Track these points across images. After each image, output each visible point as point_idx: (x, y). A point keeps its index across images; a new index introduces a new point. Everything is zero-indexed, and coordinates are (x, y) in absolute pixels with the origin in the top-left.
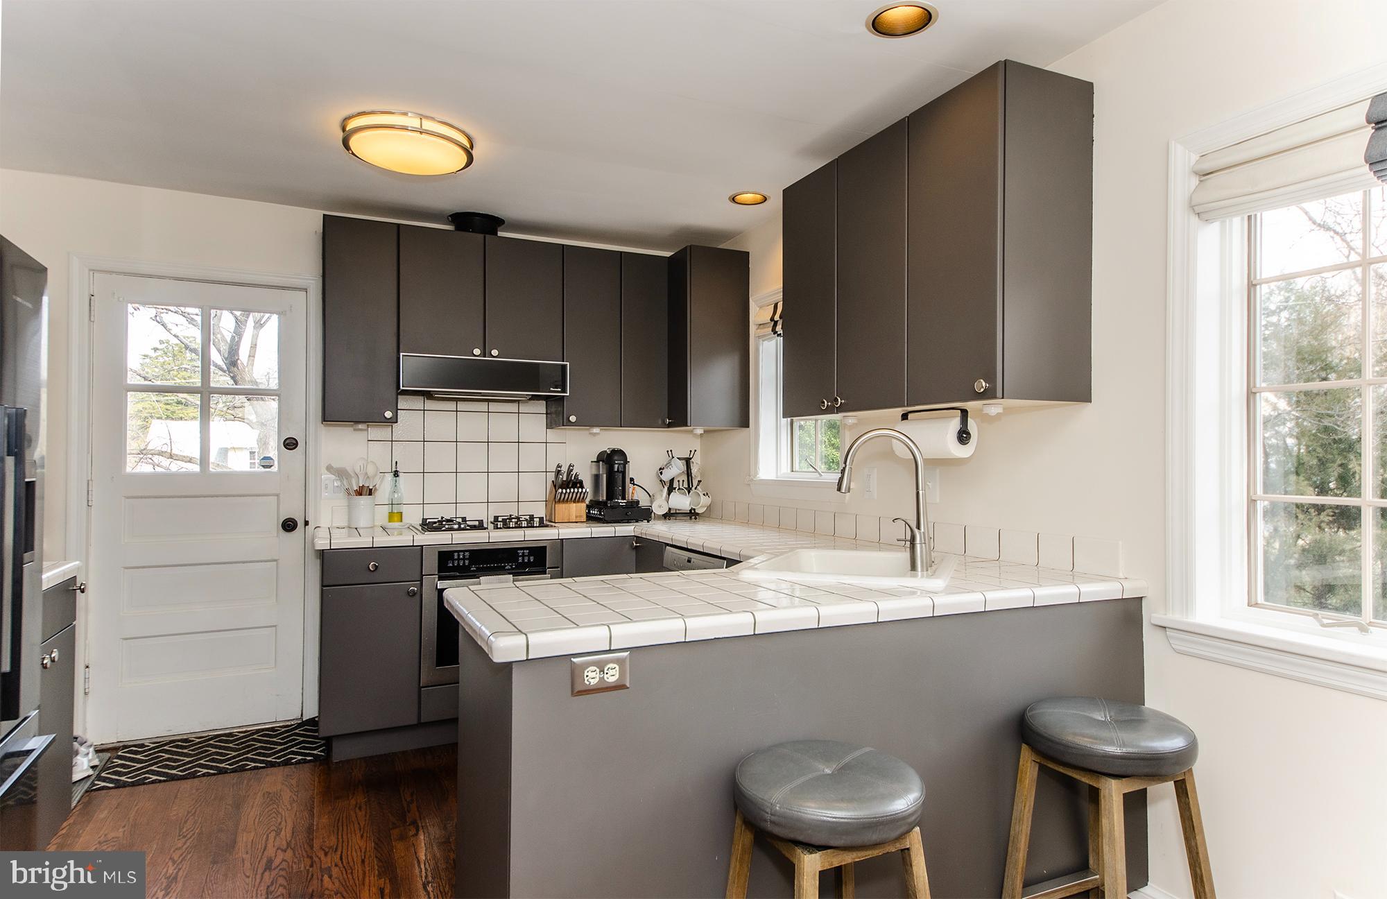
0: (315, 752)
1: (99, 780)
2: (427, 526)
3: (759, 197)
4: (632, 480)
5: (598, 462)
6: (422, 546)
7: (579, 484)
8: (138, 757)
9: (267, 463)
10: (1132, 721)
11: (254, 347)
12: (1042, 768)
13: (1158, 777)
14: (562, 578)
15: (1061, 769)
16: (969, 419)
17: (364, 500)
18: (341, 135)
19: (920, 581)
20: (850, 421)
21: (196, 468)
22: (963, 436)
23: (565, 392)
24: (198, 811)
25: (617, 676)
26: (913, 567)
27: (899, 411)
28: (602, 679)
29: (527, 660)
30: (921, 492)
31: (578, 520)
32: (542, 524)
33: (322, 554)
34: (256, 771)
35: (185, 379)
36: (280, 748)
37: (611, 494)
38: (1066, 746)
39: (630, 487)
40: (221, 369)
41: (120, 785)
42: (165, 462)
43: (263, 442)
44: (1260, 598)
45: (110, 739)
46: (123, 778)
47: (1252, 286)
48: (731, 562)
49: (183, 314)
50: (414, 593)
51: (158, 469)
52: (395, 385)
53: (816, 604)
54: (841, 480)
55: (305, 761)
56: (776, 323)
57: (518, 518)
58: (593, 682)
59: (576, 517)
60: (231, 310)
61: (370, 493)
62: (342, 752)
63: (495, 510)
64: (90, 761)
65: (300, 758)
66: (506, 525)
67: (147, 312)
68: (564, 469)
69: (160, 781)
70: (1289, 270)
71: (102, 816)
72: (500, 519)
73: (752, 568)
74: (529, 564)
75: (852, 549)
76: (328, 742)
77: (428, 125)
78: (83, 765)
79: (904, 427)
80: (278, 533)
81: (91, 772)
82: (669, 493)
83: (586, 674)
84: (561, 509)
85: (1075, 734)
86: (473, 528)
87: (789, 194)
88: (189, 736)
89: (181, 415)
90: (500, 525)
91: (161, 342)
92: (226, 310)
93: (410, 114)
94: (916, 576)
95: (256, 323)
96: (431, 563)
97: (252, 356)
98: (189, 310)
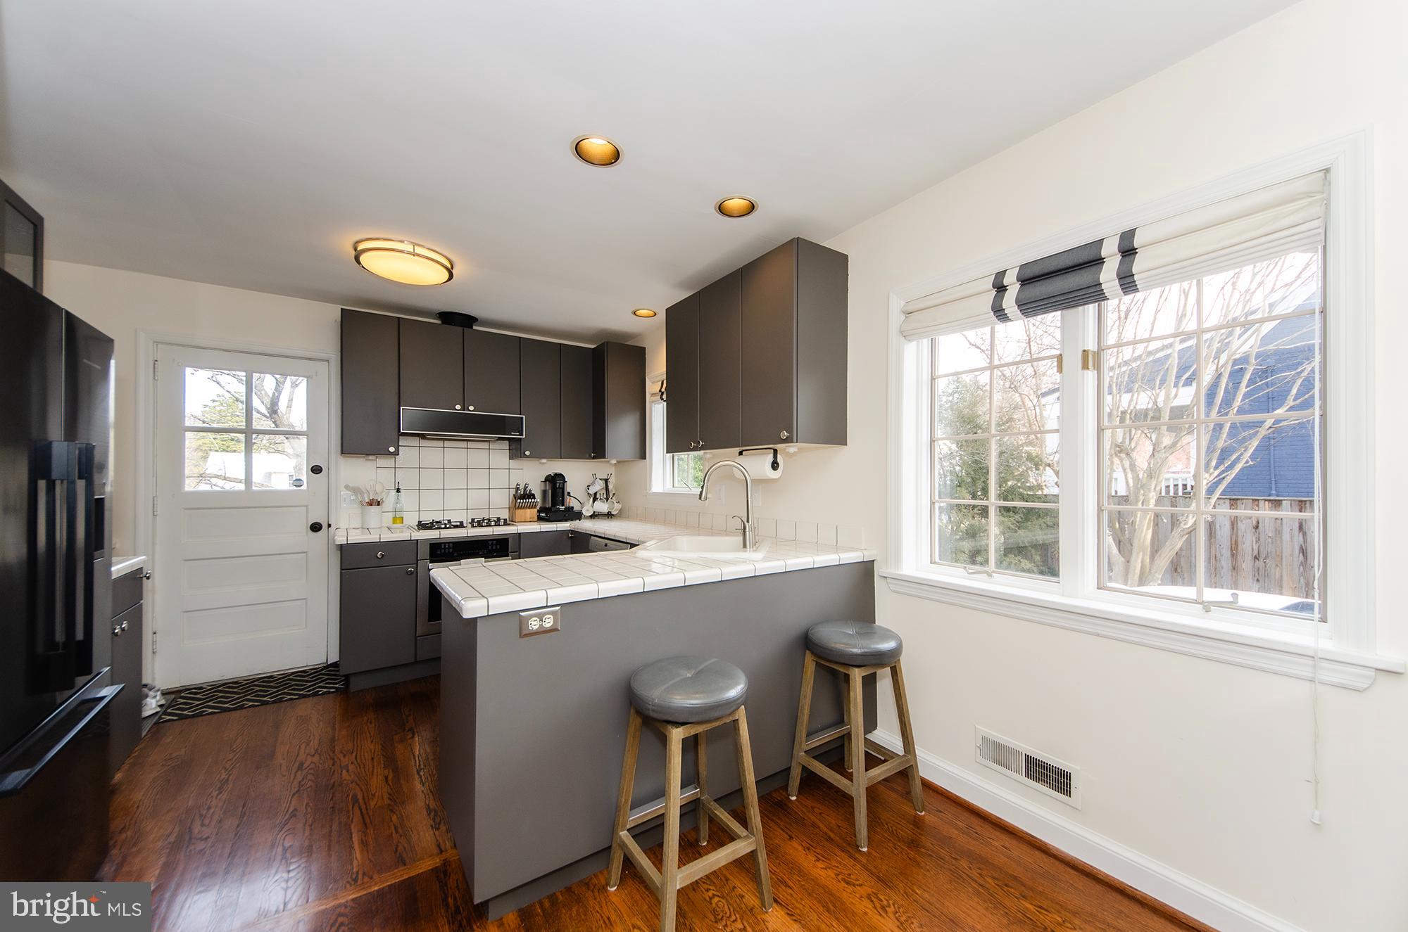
0: (337, 686)
1: (165, 715)
2: (422, 526)
3: (651, 313)
4: (569, 493)
5: (545, 481)
6: (417, 540)
7: (532, 496)
8: (198, 696)
9: (297, 483)
10: (868, 633)
11: (291, 400)
12: (818, 664)
13: (882, 665)
14: (520, 558)
15: (828, 664)
16: (778, 455)
17: (374, 509)
18: (353, 253)
19: (748, 554)
20: (708, 456)
21: (242, 487)
22: (775, 465)
23: (522, 435)
24: (245, 733)
25: (552, 623)
26: (745, 546)
27: (737, 450)
28: (541, 625)
29: (488, 615)
30: (749, 500)
31: (531, 520)
32: (506, 524)
33: (341, 548)
34: (291, 702)
35: (237, 422)
36: (310, 684)
37: (554, 503)
38: (831, 650)
39: (567, 498)
40: (265, 416)
41: (182, 718)
42: (220, 482)
43: (298, 468)
44: (937, 559)
45: (175, 684)
46: (185, 712)
47: (933, 379)
48: (633, 545)
49: (234, 376)
50: (412, 573)
51: (215, 488)
52: (397, 429)
53: (684, 571)
54: (701, 492)
55: (329, 693)
56: (663, 393)
57: (489, 520)
58: (535, 628)
59: (530, 518)
60: (273, 374)
61: (379, 504)
62: (356, 685)
63: (472, 515)
64: (157, 701)
65: (325, 690)
66: (480, 524)
67: (204, 374)
68: (522, 487)
69: (215, 713)
70: (959, 370)
71: (168, 740)
72: (476, 520)
73: (645, 549)
74: (496, 551)
75: (708, 535)
76: (347, 677)
77: (419, 250)
78: (152, 705)
79: (741, 460)
80: (307, 534)
81: (158, 709)
82: (594, 502)
83: (530, 623)
84: (519, 512)
85: (836, 643)
86: (456, 527)
87: (669, 311)
88: (239, 679)
89: (234, 449)
90: (475, 524)
91: (218, 396)
92: (269, 374)
93: (405, 242)
94: (745, 551)
95: (292, 383)
96: (424, 551)
97: (289, 407)
98: (237, 373)
